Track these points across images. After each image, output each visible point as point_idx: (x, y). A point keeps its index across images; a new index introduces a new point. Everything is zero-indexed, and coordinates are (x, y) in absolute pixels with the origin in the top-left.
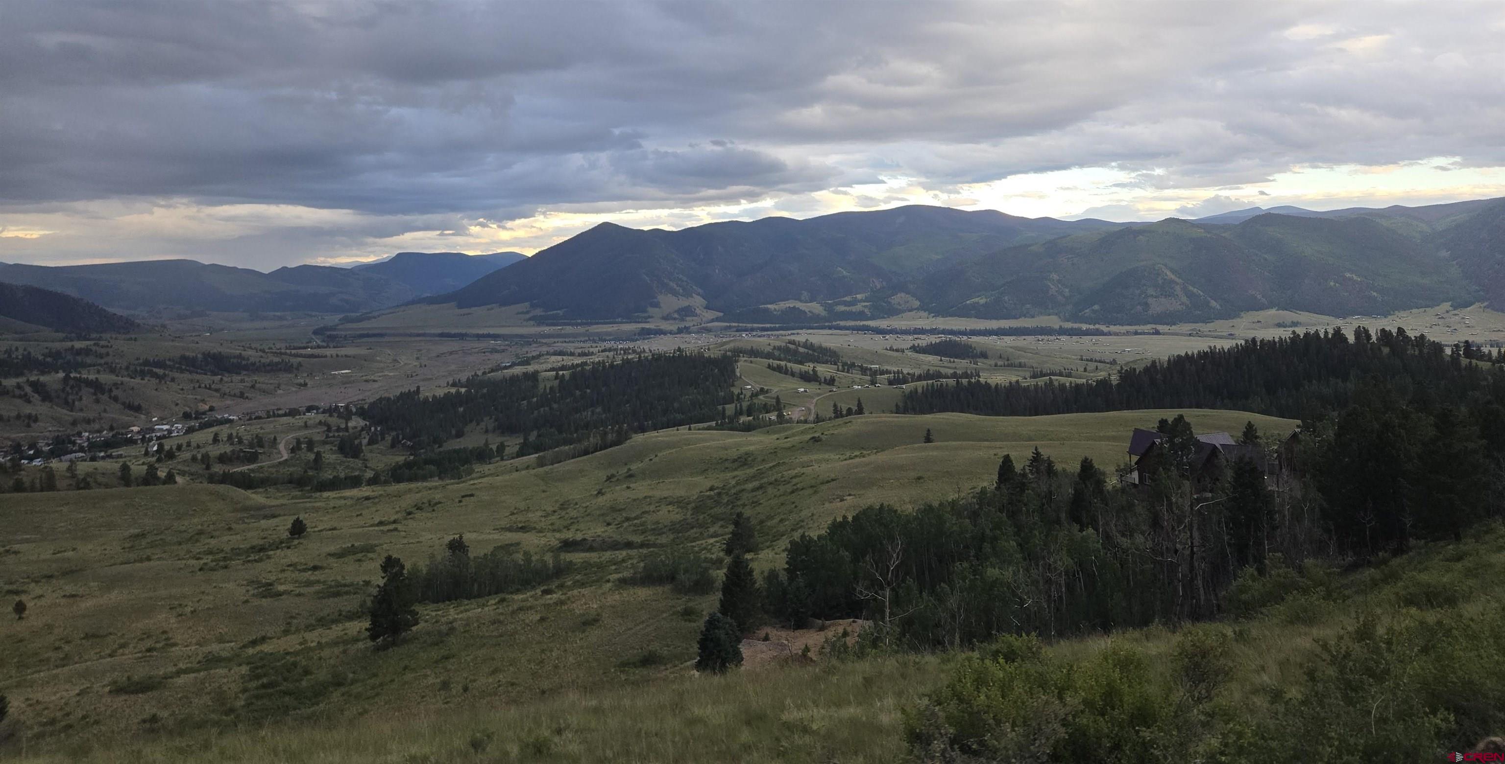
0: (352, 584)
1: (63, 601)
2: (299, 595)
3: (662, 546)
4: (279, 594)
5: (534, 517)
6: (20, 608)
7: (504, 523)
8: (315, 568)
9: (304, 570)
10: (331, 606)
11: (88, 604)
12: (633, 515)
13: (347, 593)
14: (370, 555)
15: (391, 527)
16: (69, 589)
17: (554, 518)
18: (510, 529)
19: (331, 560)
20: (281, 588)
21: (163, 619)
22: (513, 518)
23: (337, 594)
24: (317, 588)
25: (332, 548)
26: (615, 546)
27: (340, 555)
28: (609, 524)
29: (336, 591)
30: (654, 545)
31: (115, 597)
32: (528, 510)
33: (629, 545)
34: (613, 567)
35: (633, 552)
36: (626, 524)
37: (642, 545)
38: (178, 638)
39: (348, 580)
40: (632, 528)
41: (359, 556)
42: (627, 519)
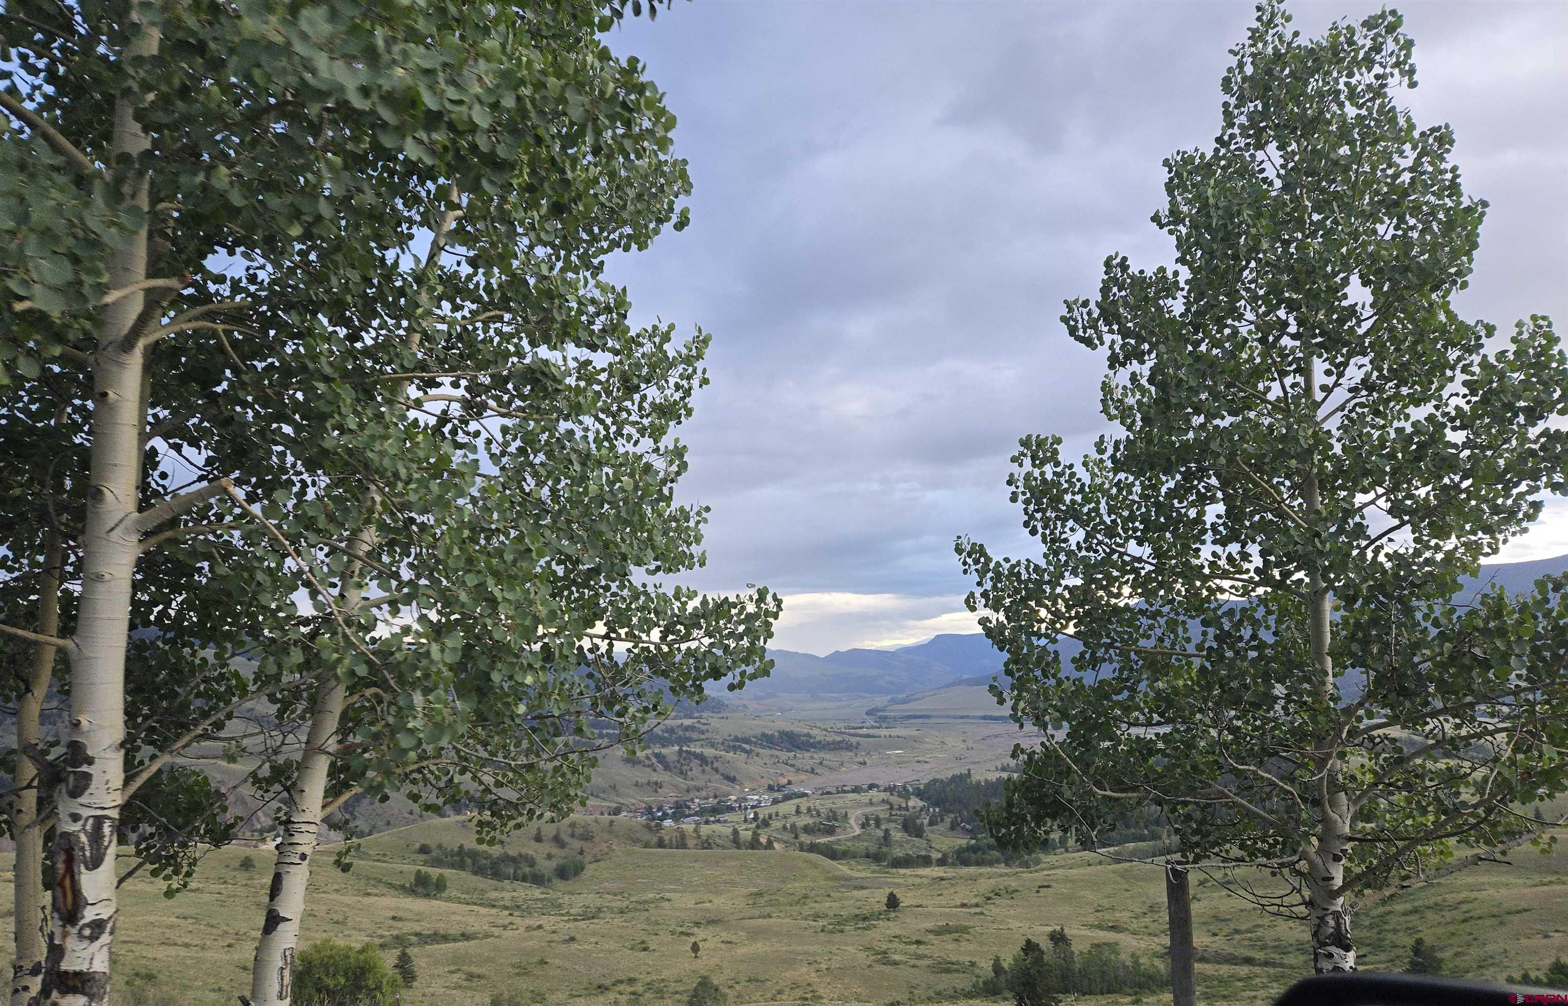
0: (958, 963)
1: (723, 946)
2: (914, 966)
3: (1292, 967)
4: (896, 963)
5: (1123, 917)
6: (695, 948)
7: (1091, 919)
8: (918, 942)
9: (911, 943)
10: (945, 982)
11: (741, 951)
12: (1244, 928)
13: (957, 971)
14: (966, 936)
15: (978, 910)
16: (724, 936)
17: (1147, 920)
18: (1100, 927)
19: (931, 936)
20: (896, 957)
21: (804, 972)
22: (1099, 914)
23: (948, 971)
24: (927, 962)
25: (929, 925)
26: (1232, 960)
27: (938, 932)
28: (1215, 935)
29: (946, 967)
30: (1282, 965)
31: (760, 947)
32: (1112, 908)
33: (1248, 961)
34: (1240, 984)
35: (1257, 970)
36: (1237, 937)
37: (1266, 964)
38: (821, 992)
39: (953, 959)
40: (1246, 943)
41: (956, 935)
42: (1237, 932)
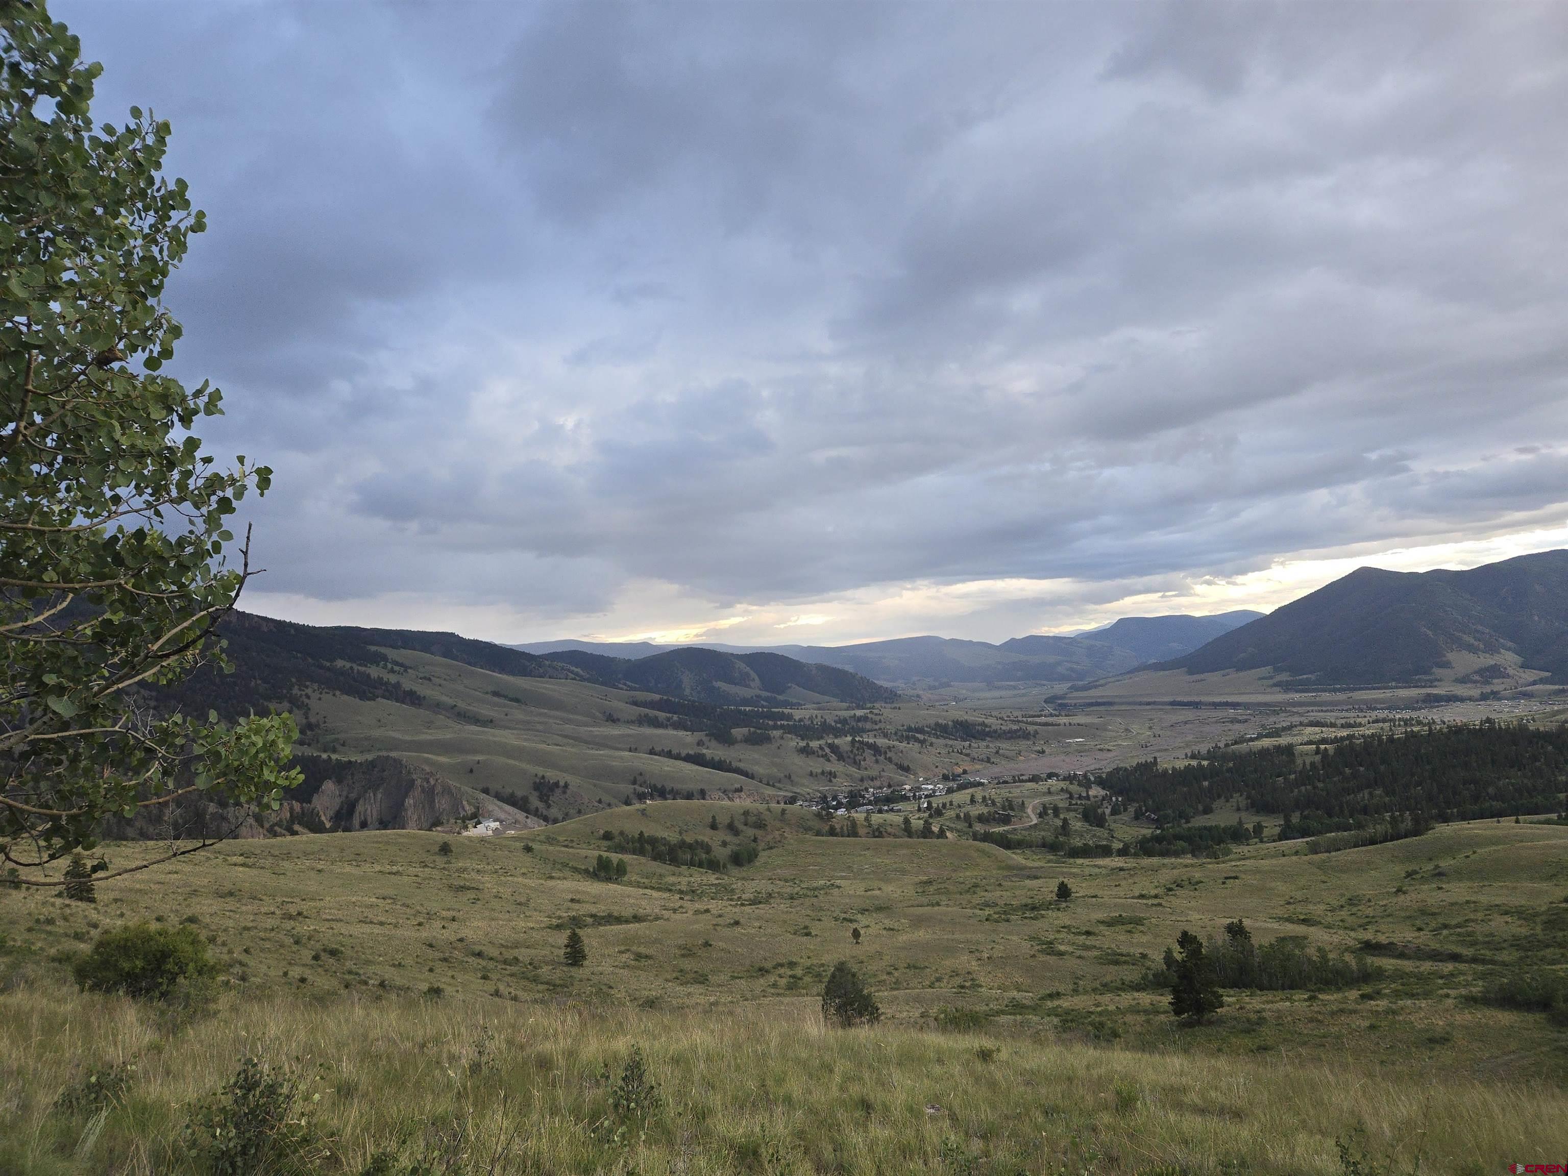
0: (1128, 955)
1: (885, 932)
2: (1080, 957)
3: (1504, 964)
4: (1061, 954)
5: (1317, 910)
6: (856, 934)
7: (1279, 912)
8: (1088, 933)
9: (1079, 934)
10: (1112, 973)
11: (903, 938)
12: (1454, 922)
13: (1125, 962)
14: (1141, 928)
15: (1156, 901)
16: (888, 923)
17: (1344, 913)
18: (1289, 920)
19: (1102, 928)
20: (1062, 948)
21: (965, 961)
22: (1291, 907)
23: (1117, 963)
24: (1096, 953)
25: (1101, 915)
26: (1435, 956)
27: (1110, 923)
28: (1420, 929)
29: (1115, 959)
30: (1493, 962)
31: (921, 935)
32: (1306, 901)
33: (1455, 957)
34: (1440, 981)
35: (1462, 967)
36: (1445, 932)
37: (1474, 960)
38: (982, 980)
39: (1124, 950)
40: (1454, 938)
41: (1129, 927)
42: (1446, 926)
